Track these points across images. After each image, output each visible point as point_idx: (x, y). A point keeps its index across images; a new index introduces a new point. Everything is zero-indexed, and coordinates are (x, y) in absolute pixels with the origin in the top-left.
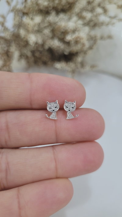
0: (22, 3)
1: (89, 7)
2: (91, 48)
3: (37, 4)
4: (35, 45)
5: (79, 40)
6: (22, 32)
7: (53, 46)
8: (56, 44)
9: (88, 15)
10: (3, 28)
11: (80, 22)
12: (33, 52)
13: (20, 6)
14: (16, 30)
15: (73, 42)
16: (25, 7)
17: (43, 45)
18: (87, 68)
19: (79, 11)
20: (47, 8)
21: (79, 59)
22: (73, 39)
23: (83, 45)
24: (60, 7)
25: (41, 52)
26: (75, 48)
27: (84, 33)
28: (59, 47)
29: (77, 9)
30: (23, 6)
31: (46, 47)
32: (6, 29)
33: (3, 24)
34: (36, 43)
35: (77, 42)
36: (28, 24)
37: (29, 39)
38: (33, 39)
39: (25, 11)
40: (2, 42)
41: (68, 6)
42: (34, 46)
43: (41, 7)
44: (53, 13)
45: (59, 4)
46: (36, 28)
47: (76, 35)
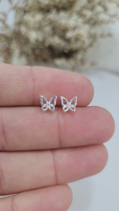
0: (24, 2)
1: (90, 6)
2: (91, 45)
3: (38, 3)
4: (36, 42)
5: (79, 37)
6: (23, 29)
7: (54, 43)
8: (56, 41)
9: (88, 14)
10: (4, 26)
11: (80, 20)
12: (33, 50)
13: (21, 5)
14: (17, 28)
15: (73, 40)
16: (26, 5)
17: (43, 43)
18: (87, 65)
19: (79, 10)
20: (48, 6)
21: (79, 56)
22: (73, 36)
23: (84, 42)
24: (60, 6)
25: (41, 50)
26: (75, 46)
27: (84, 31)
28: (59, 44)
29: (78, 7)
30: (25, 4)
31: (47, 45)
32: (6, 27)
33: (4, 22)
34: (37, 41)
35: (77, 39)
36: (29, 22)
37: (29, 36)
38: (33, 36)
39: (26, 9)
40: (3, 39)
41: (68, 5)
42: (35, 44)
43: (42, 6)
44: (54, 12)
45: (60, 2)
46: (37, 26)
47: (77, 32)
